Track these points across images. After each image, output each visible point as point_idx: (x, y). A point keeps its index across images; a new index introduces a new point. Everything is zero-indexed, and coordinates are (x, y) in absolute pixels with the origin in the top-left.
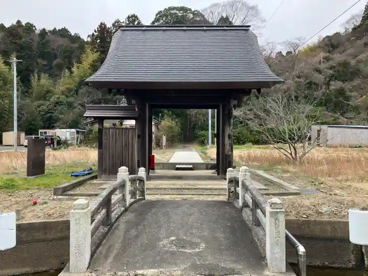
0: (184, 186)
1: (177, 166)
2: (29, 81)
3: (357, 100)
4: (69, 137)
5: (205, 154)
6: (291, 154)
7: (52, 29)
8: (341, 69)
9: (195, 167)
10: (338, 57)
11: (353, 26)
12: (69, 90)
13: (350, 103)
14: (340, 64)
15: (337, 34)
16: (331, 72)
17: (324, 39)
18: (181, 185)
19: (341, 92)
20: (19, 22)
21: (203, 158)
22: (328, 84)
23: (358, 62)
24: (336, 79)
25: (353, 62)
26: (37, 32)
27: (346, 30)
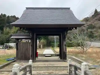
0: (49, 65)
1: (46, 55)
2: (3, 29)
3: (96, 34)
4: (13, 45)
5: (54, 50)
6: (82, 50)
7: (11, 16)
8: (90, 26)
9: (52, 55)
10: (89, 23)
11: (92, 15)
12: (15, 32)
13: (94, 35)
14: (90, 25)
15: (88, 17)
16: (88, 27)
17: (84, 19)
18: (48, 65)
19: (91, 32)
20: (2, 14)
21: (54, 52)
22: (87, 30)
23: (95, 24)
24: (89, 29)
25: (93, 24)
26: (7, 16)
27: (90, 16)
